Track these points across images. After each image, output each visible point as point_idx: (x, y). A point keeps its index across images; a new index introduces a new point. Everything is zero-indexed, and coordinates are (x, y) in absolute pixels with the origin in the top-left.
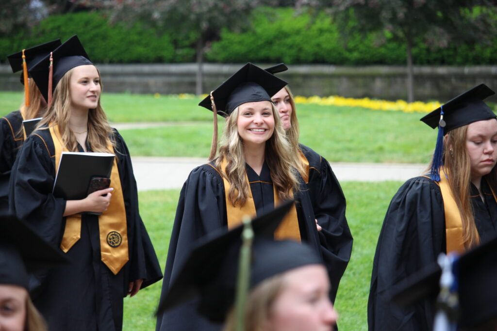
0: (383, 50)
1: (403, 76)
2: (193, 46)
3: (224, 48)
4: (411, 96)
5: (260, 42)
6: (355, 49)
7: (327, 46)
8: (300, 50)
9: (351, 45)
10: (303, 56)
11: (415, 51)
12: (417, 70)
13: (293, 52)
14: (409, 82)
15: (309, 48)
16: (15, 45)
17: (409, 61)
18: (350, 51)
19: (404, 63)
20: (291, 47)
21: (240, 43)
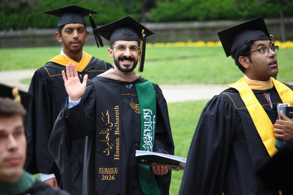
0: (264, 9)
1: (278, 25)
2: (139, 12)
3: (159, 13)
4: (283, 38)
5: (183, 8)
6: (245, 9)
7: (226, 8)
8: (209, 11)
9: (243, 6)
10: (211, 15)
11: (285, 8)
12: (286, 20)
13: (205, 13)
14: (282, 29)
15: (215, 10)
16: (22, 17)
17: (282, 15)
18: (242, 10)
19: (278, 16)
20: (203, 10)
21: (170, 9)
